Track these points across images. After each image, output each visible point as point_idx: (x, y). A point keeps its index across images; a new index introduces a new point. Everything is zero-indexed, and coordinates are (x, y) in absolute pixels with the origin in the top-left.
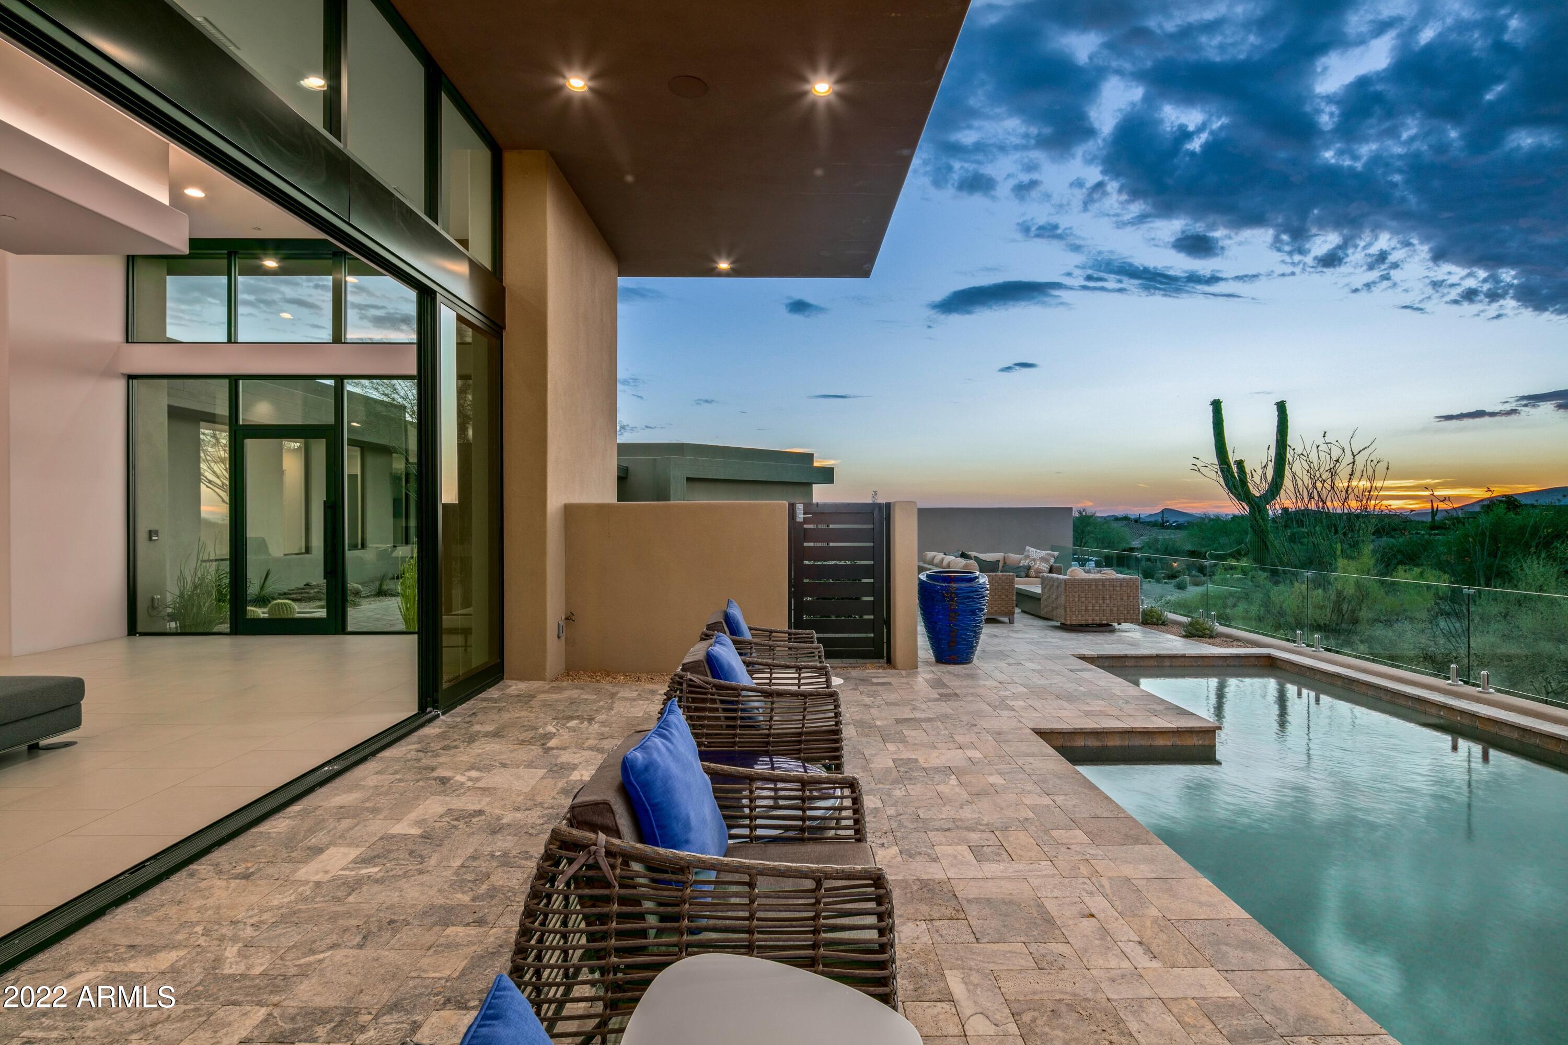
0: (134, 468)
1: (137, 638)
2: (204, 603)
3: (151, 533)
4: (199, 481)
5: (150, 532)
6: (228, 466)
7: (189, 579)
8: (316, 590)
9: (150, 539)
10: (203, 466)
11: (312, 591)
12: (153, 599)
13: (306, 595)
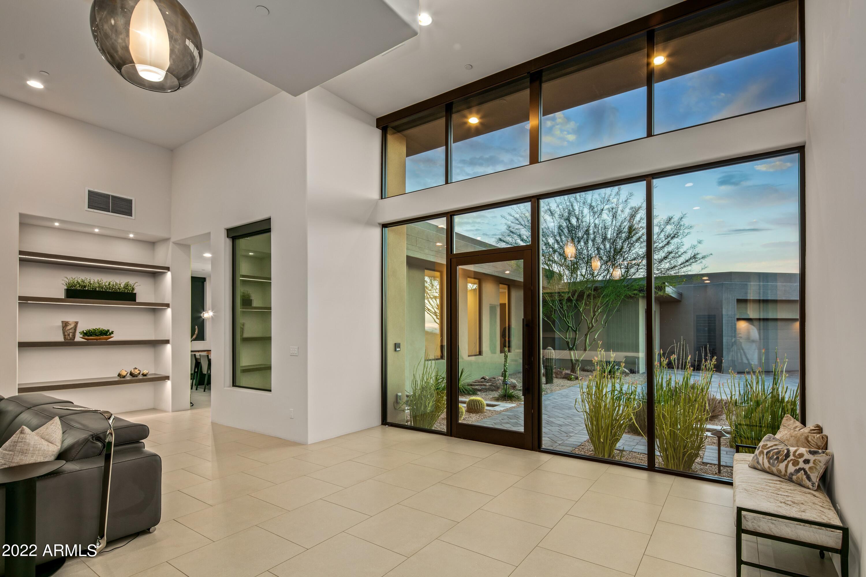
0: (386, 296)
1: (387, 428)
2: (429, 403)
3: (397, 346)
4: (424, 310)
5: (395, 344)
6: (438, 303)
7: (419, 382)
8: (490, 384)
9: (395, 350)
10: (426, 301)
11: (488, 384)
12: (397, 395)
13: (484, 387)
